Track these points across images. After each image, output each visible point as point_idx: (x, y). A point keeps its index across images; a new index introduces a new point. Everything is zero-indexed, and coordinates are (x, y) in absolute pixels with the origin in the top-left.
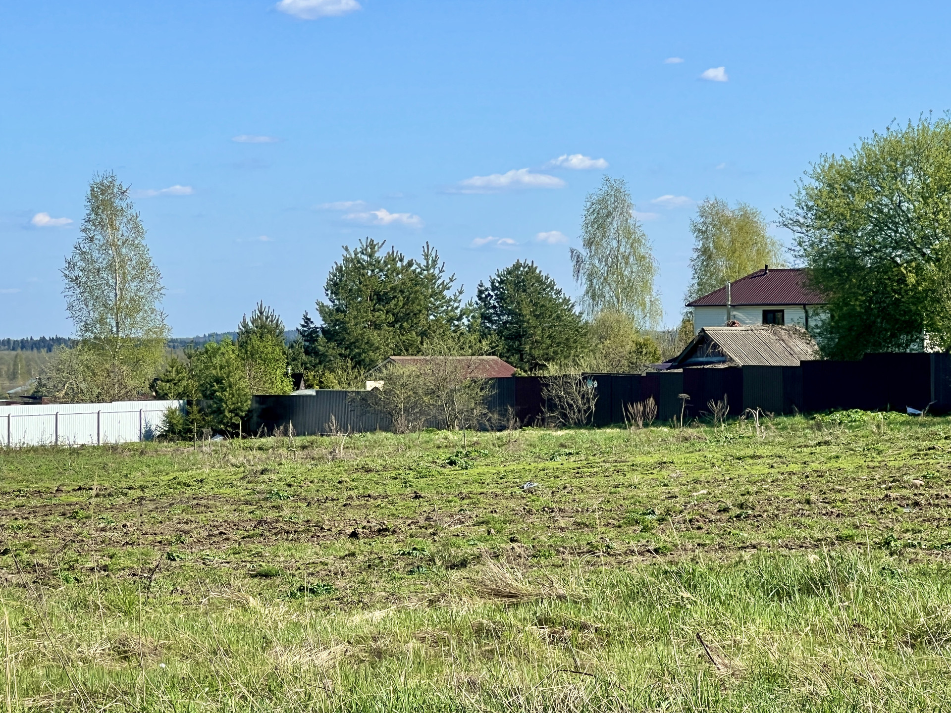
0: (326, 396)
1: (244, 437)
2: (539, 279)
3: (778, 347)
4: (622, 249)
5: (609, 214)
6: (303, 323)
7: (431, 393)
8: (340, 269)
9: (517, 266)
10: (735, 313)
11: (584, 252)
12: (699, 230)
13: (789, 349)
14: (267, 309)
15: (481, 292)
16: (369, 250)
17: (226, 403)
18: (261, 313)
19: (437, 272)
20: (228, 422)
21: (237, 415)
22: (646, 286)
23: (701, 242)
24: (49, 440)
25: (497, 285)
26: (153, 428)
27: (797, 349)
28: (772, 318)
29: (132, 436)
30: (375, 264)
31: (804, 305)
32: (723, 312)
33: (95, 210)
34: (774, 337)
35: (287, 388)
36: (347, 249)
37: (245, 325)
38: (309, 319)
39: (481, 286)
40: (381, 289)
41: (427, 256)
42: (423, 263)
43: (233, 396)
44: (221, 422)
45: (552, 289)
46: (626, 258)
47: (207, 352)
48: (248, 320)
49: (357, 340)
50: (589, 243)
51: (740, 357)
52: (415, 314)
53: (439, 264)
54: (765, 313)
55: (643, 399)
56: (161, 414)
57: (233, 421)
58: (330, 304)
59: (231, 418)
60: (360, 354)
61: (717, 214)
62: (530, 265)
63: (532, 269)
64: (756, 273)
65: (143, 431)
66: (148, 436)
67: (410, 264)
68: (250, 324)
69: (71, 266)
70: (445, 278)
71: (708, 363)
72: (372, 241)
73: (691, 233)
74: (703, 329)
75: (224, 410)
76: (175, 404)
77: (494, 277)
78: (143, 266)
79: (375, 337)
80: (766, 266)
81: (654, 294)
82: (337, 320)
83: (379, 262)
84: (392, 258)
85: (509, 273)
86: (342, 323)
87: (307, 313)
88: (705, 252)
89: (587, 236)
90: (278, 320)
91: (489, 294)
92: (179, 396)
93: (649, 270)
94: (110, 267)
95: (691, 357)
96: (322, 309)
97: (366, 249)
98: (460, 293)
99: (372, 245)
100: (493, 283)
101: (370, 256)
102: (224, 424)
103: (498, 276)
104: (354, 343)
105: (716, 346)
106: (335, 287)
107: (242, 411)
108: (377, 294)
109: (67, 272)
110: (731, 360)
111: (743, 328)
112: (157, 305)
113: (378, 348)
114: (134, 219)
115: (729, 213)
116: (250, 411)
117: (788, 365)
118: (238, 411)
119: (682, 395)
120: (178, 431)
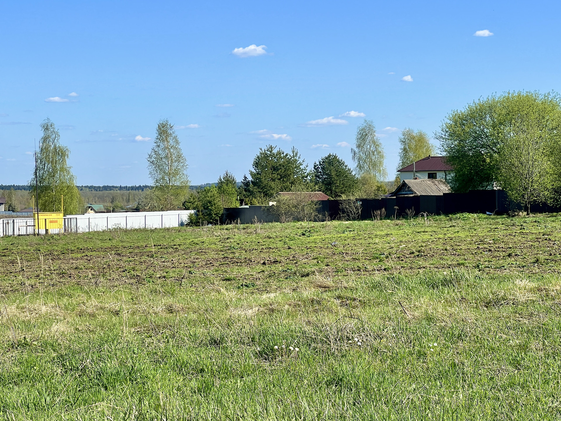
0: (253, 208)
1: (220, 225)
2: (338, 161)
3: (434, 188)
4: (372, 149)
5: (366, 135)
6: (244, 179)
8: (258, 157)
9: (329, 156)
10: (417, 174)
11: (357, 150)
12: (402, 141)
13: (438, 189)
14: (229, 174)
15: (315, 166)
16: (270, 150)
17: (213, 211)
18: (227, 175)
19: (297, 158)
20: (214, 219)
21: (217, 216)
22: (381, 163)
23: (403, 146)
24: (142, 226)
25: (322, 163)
26: (184, 221)
27: (442, 189)
28: (432, 176)
29: (176, 225)
30: (272, 155)
31: (445, 171)
32: (412, 174)
33: (160, 134)
34: (432, 184)
35: (238, 205)
36: (261, 149)
37: (220, 180)
38: (246, 177)
39: (315, 164)
40: (275, 165)
41: (293, 152)
42: (292, 155)
43: (216, 208)
44: (210, 219)
45: (344, 165)
46: (373, 152)
47: (205, 191)
49: (265, 186)
50: (359, 146)
51: (419, 192)
52: (289, 175)
53: (298, 155)
54: (429, 174)
55: (380, 209)
56: (187, 216)
57: (216, 218)
58: (255, 171)
60: (267, 191)
61: (410, 134)
62: (335, 155)
63: (335, 157)
64: (425, 158)
65: (180, 222)
66: (182, 224)
67: (287, 155)
68: (223, 179)
69: (150, 156)
70: (301, 160)
71: (406, 194)
72: (271, 146)
73: (399, 142)
74: (404, 181)
75: (212, 214)
76: (192, 212)
77: (320, 160)
78: (179, 156)
79: (272, 184)
80: (429, 155)
81: (384, 166)
82: (258, 178)
83: (274, 154)
84: (279, 153)
85: (326, 158)
86: (259, 179)
87: (245, 175)
88: (405, 149)
89: (358, 144)
90: (234, 178)
91: (318, 167)
92: (194, 209)
93: (382, 157)
94: (166, 157)
95: (399, 192)
96: (251, 174)
97: (269, 149)
98: (307, 167)
99: (271, 148)
100: (320, 162)
101: (271, 152)
102: (212, 220)
103: (322, 160)
105: (409, 187)
106: (257, 164)
108: (273, 167)
109: (149, 159)
110: (415, 193)
111: (420, 180)
112: (185, 172)
113: (274, 189)
114: (175, 138)
115: (415, 135)
116: (222, 214)
117: (438, 195)
118: (218, 214)
119: (395, 207)
120: (194, 222)
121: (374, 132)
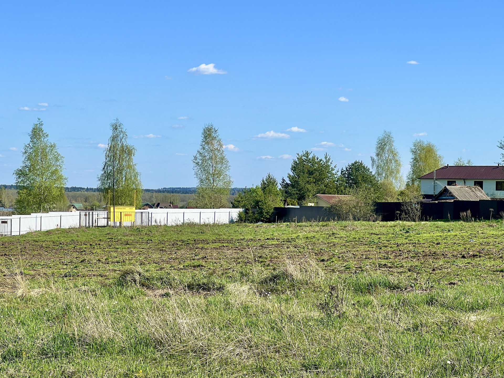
0: (303, 208)
2: (364, 167)
3: (472, 194)
4: (390, 158)
5: (385, 144)
6: (282, 181)
8: (295, 162)
9: (356, 163)
10: (436, 182)
11: (376, 158)
12: (413, 151)
13: (476, 195)
14: (271, 176)
15: (342, 172)
16: (306, 155)
17: (264, 210)
18: (269, 177)
19: (329, 164)
20: (264, 217)
21: (268, 214)
22: (398, 171)
25: (348, 169)
26: (234, 219)
27: (479, 195)
29: (226, 221)
30: (309, 161)
31: (464, 179)
32: (433, 181)
33: (205, 137)
34: (470, 190)
35: (282, 206)
36: (298, 155)
38: (284, 180)
39: (342, 169)
40: (311, 170)
41: (326, 158)
42: (325, 160)
43: (267, 207)
45: (369, 171)
46: (391, 160)
47: (250, 191)
48: (264, 180)
49: (302, 188)
50: (378, 155)
51: (460, 197)
52: (323, 179)
53: (330, 161)
54: (448, 182)
55: (466, 211)
56: (237, 213)
57: (267, 217)
58: (293, 174)
60: (304, 193)
62: (361, 162)
63: (361, 164)
64: (444, 167)
65: (230, 220)
66: (232, 222)
67: (321, 160)
68: (265, 181)
69: (196, 158)
70: (332, 166)
71: (447, 199)
72: (307, 152)
74: (445, 187)
75: (263, 212)
76: (241, 210)
77: (347, 166)
78: (222, 159)
79: (308, 186)
80: (448, 165)
81: (401, 174)
82: (295, 181)
83: (310, 159)
84: (314, 158)
85: (353, 165)
86: (297, 181)
87: (283, 178)
89: (377, 152)
90: (275, 180)
91: (345, 173)
92: (243, 207)
93: (399, 165)
94: (211, 158)
95: (440, 197)
96: (289, 177)
97: (305, 155)
98: (338, 172)
99: (307, 153)
100: (347, 168)
101: (307, 157)
102: (263, 218)
103: (349, 166)
104: (301, 189)
106: (294, 169)
107: (270, 213)
108: (309, 171)
109: (194, 161)
110: (457, 198)
111: (459, 187)
112: (228, 173)
113: (310, 191)
114: (219, 141)
115: (424, 145)
116: (272, 213)
119: (491, 209)
120: (242, 219)
121: (393, 141)
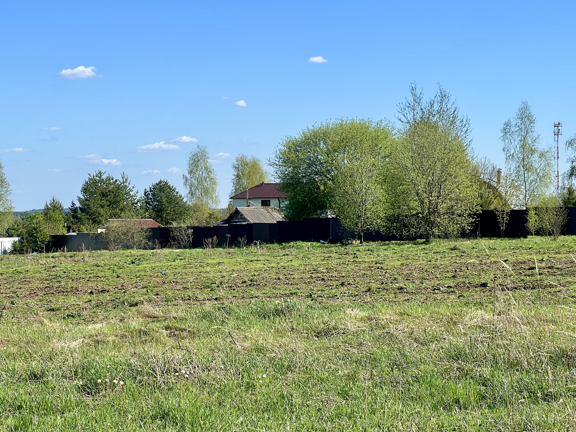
0: (81, 235)
1: (45, 253)
2: (169, 187)
3: (268, 215)
4: (204, 175)
5: (199, 160)
6: (72, 205)
7: (125, 234)
8: (87, 183)
9: (160, 182)
10: (250, 201)
11: (188, 176)
12: (236, 167)
13: (272, 216)
14: (56, 199)
15: (145, 192)
16: (99, 175)
17: (38, 239)
18: (54, 201)
19: (127, 184)
20: (39, 246)
21: (43, 243)
22: (213, 190)
23: (236, 172)
25: (152, 189)
26: (7, 249)
27: (275, 216)
28: (265, 203)
30: (102, 181)
31: (279, 198)
32: (245, 200)
34: (266, 211)
35: (65, 232)
36: (90, 175)
37: (47, 206)
38: (74, 204)
39: (145, 190)
40: (104, 191)
41: (123, 178)
42: (122, 181)
43: (42, 235)
44: (36, 246)
45: (175, 191)
46: (205, 179)
47: (30, 217)
48: (48, 204)
49: (94, 212)
50: (191, 172)
51: (252, 219)
52: (118, 202)
53: (128, 181)
54: (262, 201)
55: (212, 237)
56: (10, 243)
58: (83, 197)
59: (41, 245)
60: (95, 218)
61: (243, 160)
62: (166, 181)
63: (166, 183)
64: (259, 185)
65: (3, 250)
66: (5, 252)
67: (116, 181)
68: (49, 206)
70: (131, 187)
71: (238, 222)
72: (100, 171)
73: (232, 169)
74: (237, 208)
75: (37, 241)
76: (16, 239)
77: (151, 186)
78: (2, 181)
79: (101, 211)
80: (263, 182)
81: (217, 193)
82: (86, 204)
83: (103, 180)
84: (109, 179)
85: (157, 184)
86: (88, 205)
87: (73, 201)
88: (238, 176)
89: (190, 170)
90: (61, 204)
91: (149, 193)
92: (18, 236)
93: (215, 183)
95: (232, 220)
96: (80, 200)
98: (137, 193)
99: (100, 173)
100: (150, 189)
101: (100, 177)
103: (153, 186)
105: (242, 215)
106: (85, 190)
108: (102, 193)
110: (248, 221)
111: (253, 208)
113: (102, 216)
115: (248, 160)
116: (49, 242)
117: (272, 222)
118: (44, 242)
119: (228, 235)
120: (17, 250)
121: (208, 158)
